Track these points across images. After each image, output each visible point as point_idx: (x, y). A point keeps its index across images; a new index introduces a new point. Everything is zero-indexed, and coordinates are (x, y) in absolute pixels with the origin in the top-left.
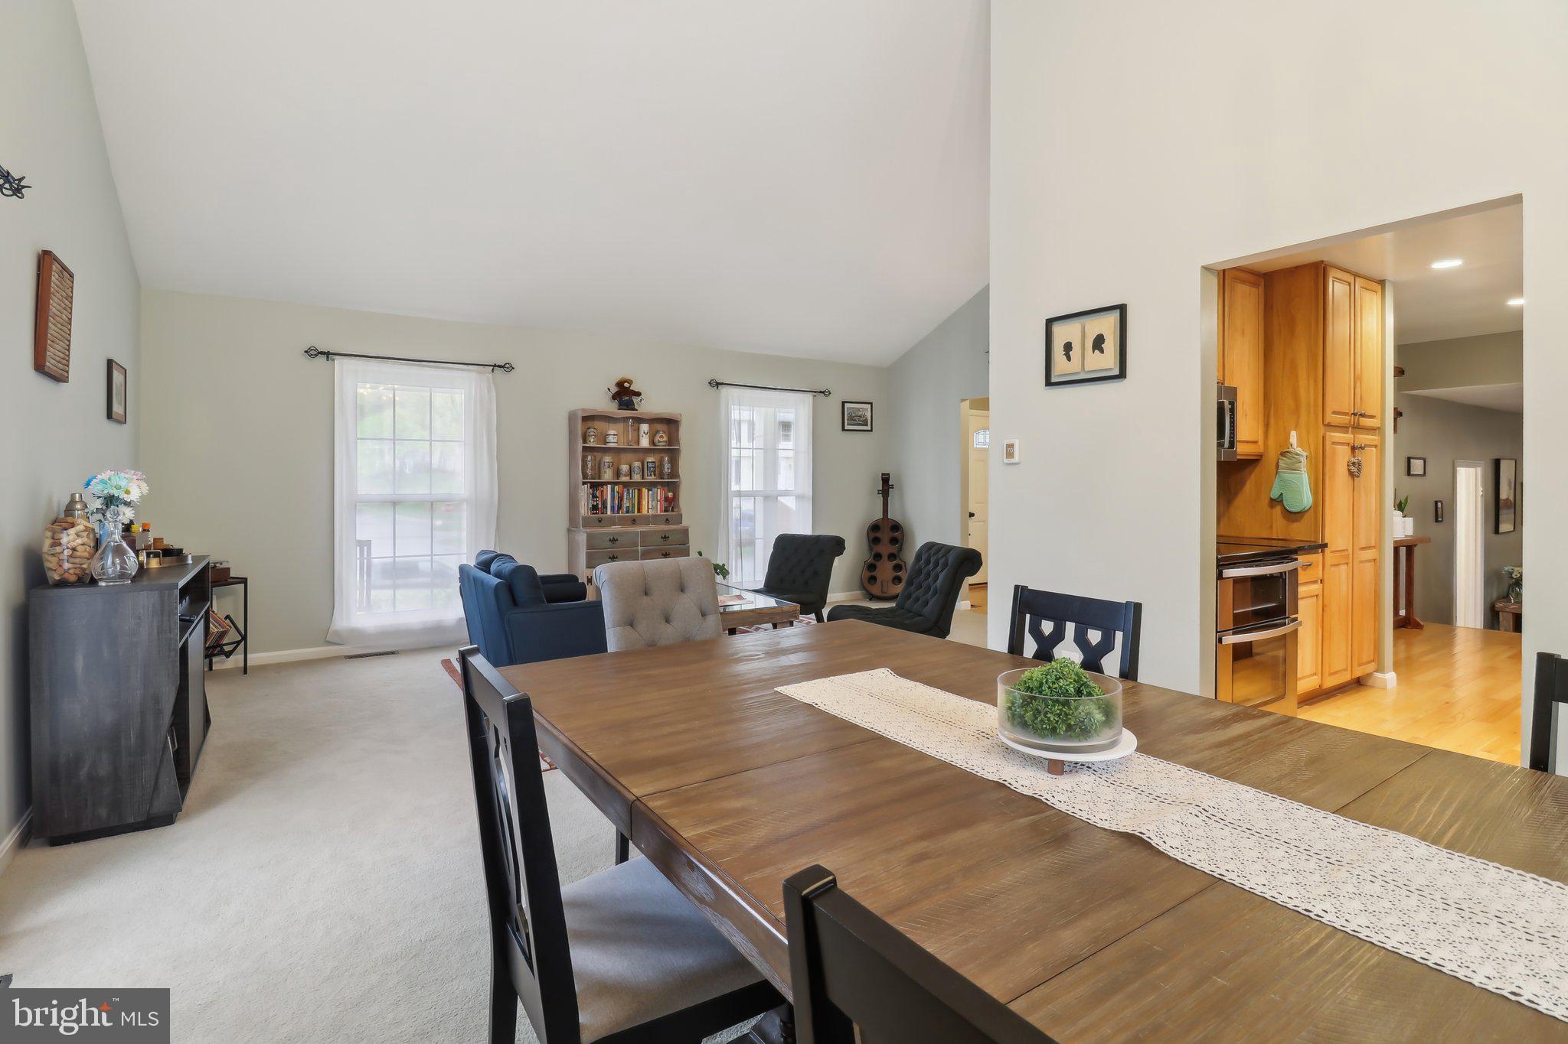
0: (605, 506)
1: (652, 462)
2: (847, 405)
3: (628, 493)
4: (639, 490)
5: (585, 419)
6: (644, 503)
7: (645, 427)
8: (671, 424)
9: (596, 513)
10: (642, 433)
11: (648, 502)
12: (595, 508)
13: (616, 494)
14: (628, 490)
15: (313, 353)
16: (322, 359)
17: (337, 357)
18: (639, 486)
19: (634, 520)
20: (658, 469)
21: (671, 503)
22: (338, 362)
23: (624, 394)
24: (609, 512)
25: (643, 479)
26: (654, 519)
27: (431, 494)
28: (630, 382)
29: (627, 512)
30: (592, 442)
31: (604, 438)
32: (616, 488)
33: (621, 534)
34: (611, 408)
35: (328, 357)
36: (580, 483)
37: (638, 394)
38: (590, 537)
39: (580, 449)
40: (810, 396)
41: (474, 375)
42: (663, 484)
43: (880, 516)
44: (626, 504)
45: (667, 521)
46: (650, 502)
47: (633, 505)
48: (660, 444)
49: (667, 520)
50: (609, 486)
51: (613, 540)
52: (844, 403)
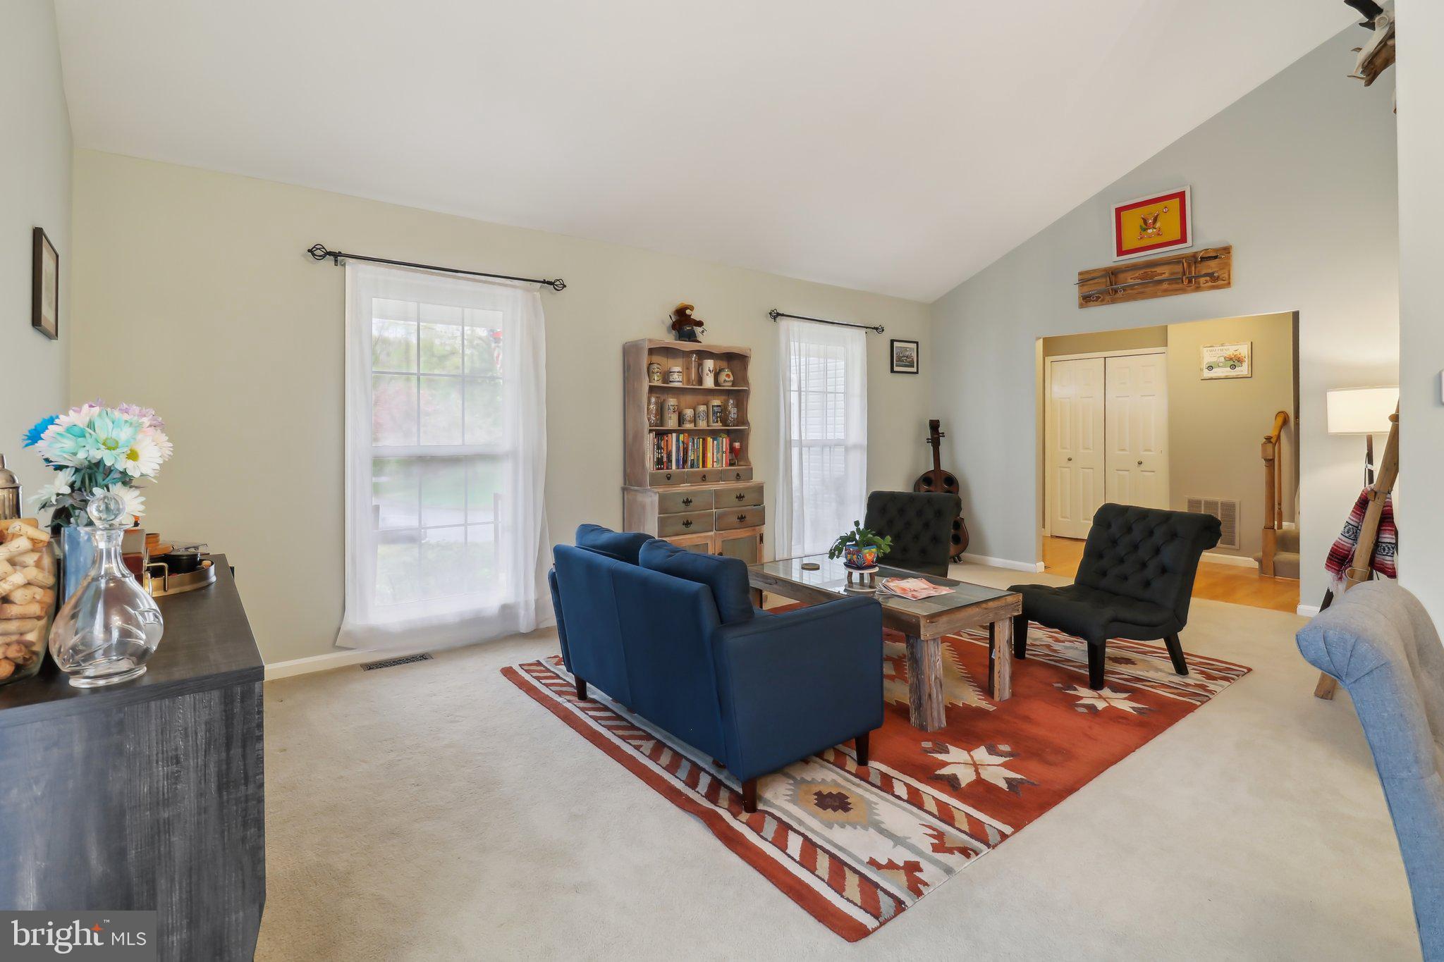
0: (670, 460)
1: (718, 406)
2: (896, 344)
3: (693, 443)
4: (704, 439)
5: (652, 351)
6: (709, 455)
7: (709, 364)
8: (735, 360)
9: (661, 469)
10: (706, 370)
11: (713, 454)
12: (659, 462)
13: (681, 445)
14: (693, 439)
15: (318, 253)
16: (329, 261)
17: (351, 260)
18: (703, 434)
19: (704, 477)
20: (723, 416)
21: (737, 455)
22: (351, 267)
23: (684, 323)
24: (674, 467)
25: (708, 426)
26: (720, 476)
27: (463, 445)
28: (691, 308)
29: (692, 466)
30: (657, 382)
31: (666, 376)
32: (681, 437)
33: (695, 493)
34: (669, 339)
35: (336, 261)
36: (646, 431)
37: (700, 324)
38: (663, 499)
39: (646, 389)
40: (864, 331)
41: (519, 293)
42: (728, 432)
43: (932, 468)
44: (691, 456)
45: (738, 477)
46: (715, 454)
47: (698, 457)
48: (727, 384)
49: (738, 475)
50: (674, 435)
51: (687, 502)
52: (892, 342)
